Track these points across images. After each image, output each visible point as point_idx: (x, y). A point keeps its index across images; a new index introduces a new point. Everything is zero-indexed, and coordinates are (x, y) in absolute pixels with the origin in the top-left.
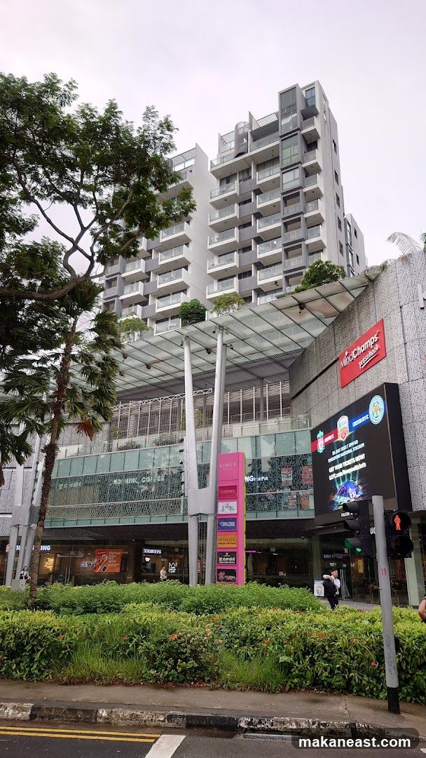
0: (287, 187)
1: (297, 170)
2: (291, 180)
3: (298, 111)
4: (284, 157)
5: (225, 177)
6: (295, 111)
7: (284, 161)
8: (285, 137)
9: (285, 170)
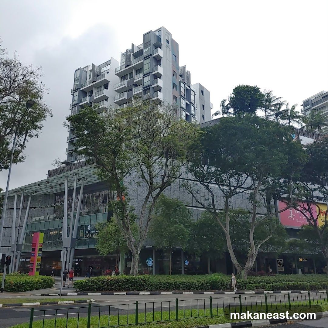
0: (145, 85)
1: (149, 76)
2: (147, 81)
3: (152, 44)
4: (145, 69)
5: (123, 76)
6: (150, 45)
7: (145, 71)
8: (146, 58)
9: (145, 75)
